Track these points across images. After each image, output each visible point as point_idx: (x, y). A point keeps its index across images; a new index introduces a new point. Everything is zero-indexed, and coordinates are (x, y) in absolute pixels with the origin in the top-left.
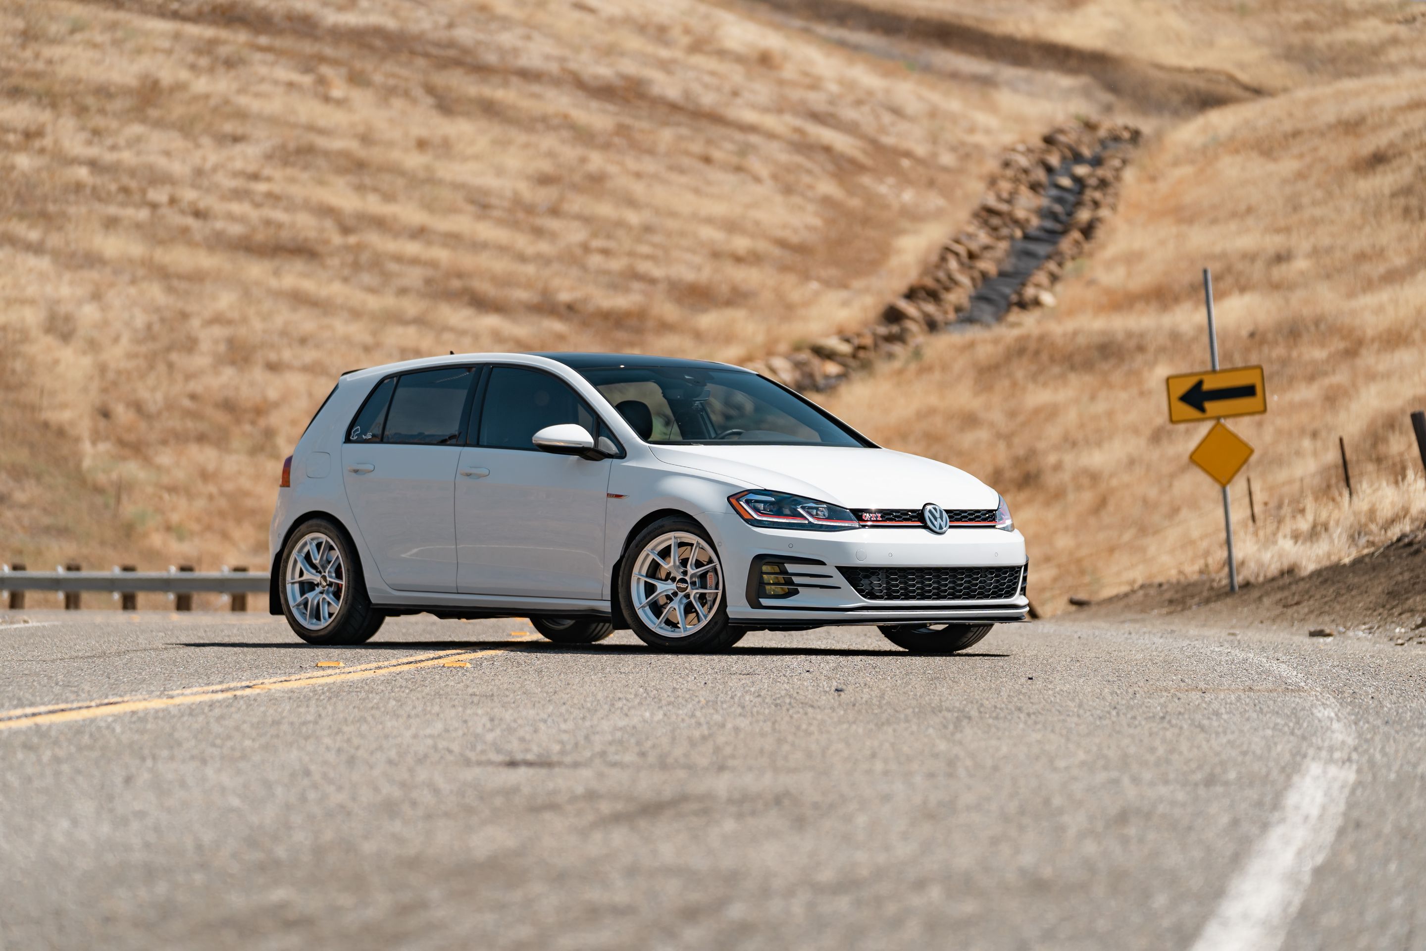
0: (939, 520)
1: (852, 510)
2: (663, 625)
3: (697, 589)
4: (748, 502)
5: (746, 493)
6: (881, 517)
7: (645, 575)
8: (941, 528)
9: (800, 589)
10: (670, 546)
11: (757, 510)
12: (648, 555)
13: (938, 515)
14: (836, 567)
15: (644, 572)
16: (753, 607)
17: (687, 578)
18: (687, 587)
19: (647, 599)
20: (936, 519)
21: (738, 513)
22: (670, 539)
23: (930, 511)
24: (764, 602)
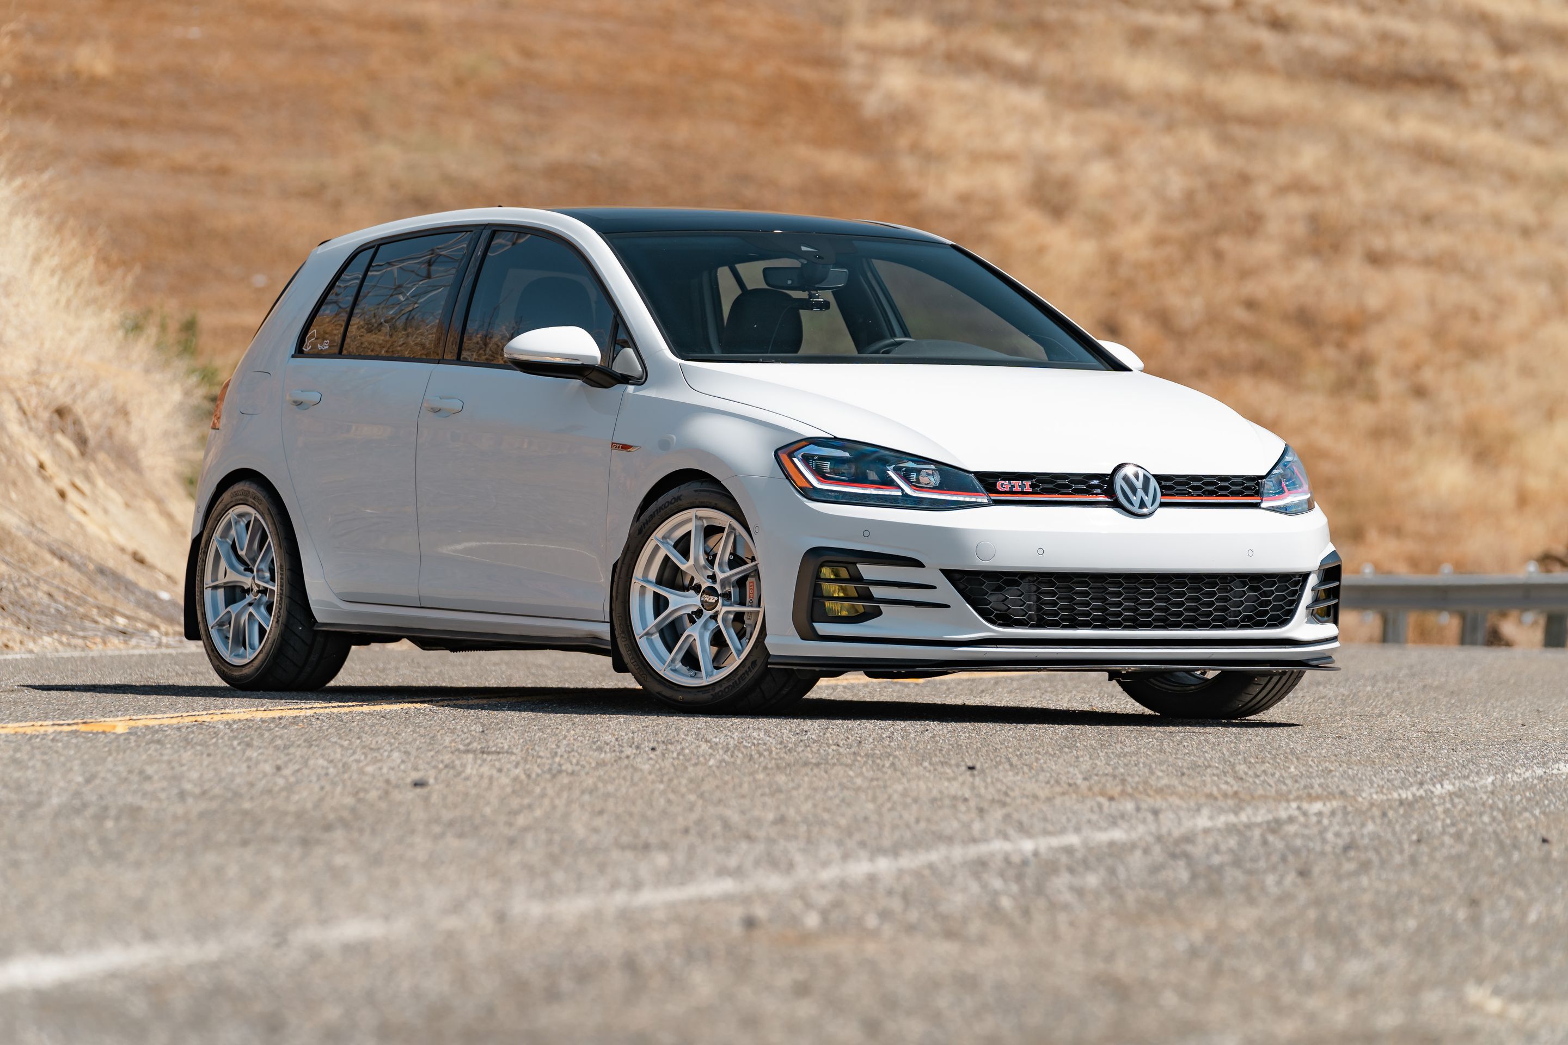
0: (1140, 493)
1: (977, 474)
2: (679, 665)
3: (731, 605)
4: (806, 459)
5: (804, 443)
6: (1031, 486)
7: (654, 580)
8: (1142, 504)
9: (882, 607)
10: (689, 533)
11: (820, 474)
12: (657, 548)
13: (1139, 484)
14: (942, 570)
15: (653, 575)
16: (803, 639)
17: (717, 586)
18: (717, 601)
19: (655, 618)
20: (1134, 491)
21: (788, 477)
22: (689, 520)
23: (1126, 478)
24: (822, 628)
